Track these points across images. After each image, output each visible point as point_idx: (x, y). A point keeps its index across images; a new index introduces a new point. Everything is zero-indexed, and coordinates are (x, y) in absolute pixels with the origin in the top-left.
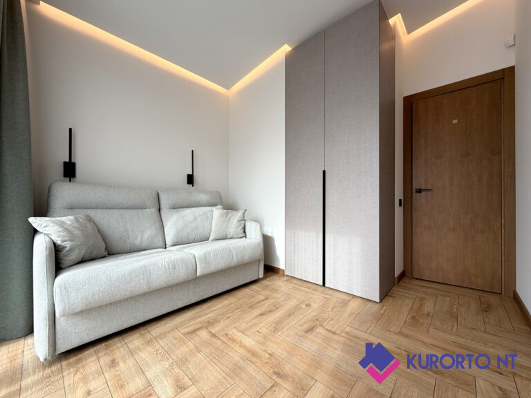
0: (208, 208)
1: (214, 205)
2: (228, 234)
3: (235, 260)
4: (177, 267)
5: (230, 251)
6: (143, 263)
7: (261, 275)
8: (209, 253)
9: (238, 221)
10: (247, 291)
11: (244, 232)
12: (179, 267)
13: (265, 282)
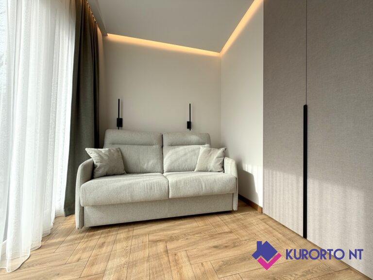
0: (197, 146)
1: (203, 144)
2: (208, 167)
3: (204, 190)
4: (153, 188)
5: (200, 181)
6: (130, 182)
7: (235, 208)
8: (180, 181)
9: (217, 157)
10: (217, 219)
11: (223, 167)
12: (154, 189)
13: (239, 216)
